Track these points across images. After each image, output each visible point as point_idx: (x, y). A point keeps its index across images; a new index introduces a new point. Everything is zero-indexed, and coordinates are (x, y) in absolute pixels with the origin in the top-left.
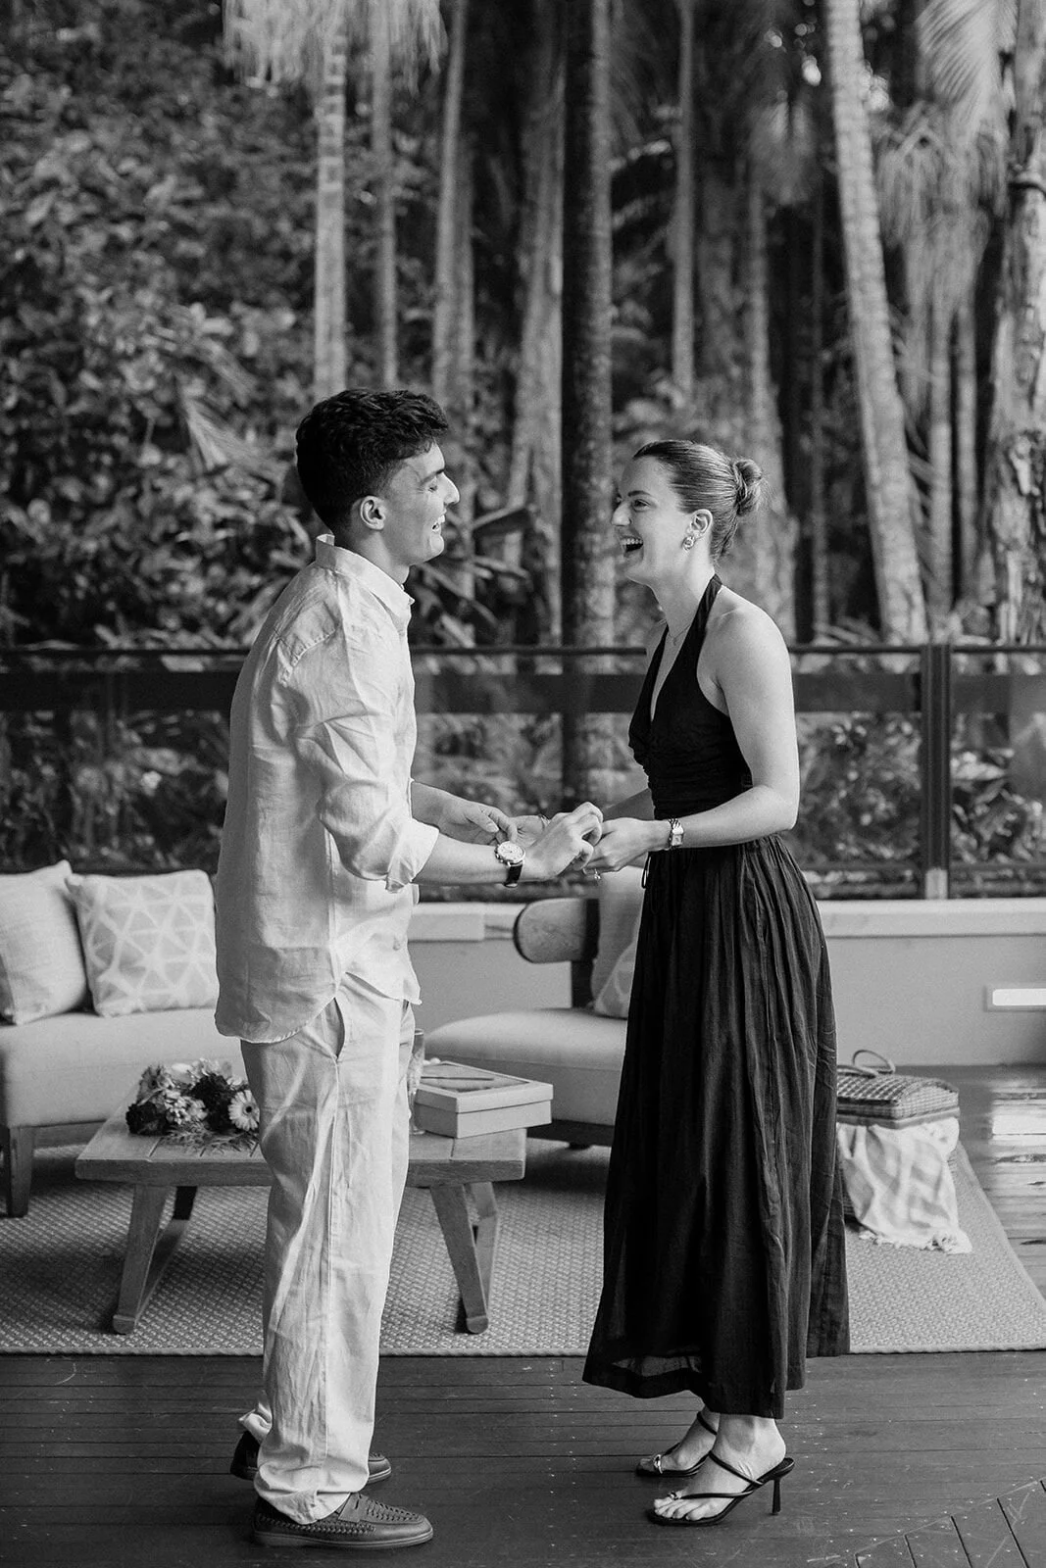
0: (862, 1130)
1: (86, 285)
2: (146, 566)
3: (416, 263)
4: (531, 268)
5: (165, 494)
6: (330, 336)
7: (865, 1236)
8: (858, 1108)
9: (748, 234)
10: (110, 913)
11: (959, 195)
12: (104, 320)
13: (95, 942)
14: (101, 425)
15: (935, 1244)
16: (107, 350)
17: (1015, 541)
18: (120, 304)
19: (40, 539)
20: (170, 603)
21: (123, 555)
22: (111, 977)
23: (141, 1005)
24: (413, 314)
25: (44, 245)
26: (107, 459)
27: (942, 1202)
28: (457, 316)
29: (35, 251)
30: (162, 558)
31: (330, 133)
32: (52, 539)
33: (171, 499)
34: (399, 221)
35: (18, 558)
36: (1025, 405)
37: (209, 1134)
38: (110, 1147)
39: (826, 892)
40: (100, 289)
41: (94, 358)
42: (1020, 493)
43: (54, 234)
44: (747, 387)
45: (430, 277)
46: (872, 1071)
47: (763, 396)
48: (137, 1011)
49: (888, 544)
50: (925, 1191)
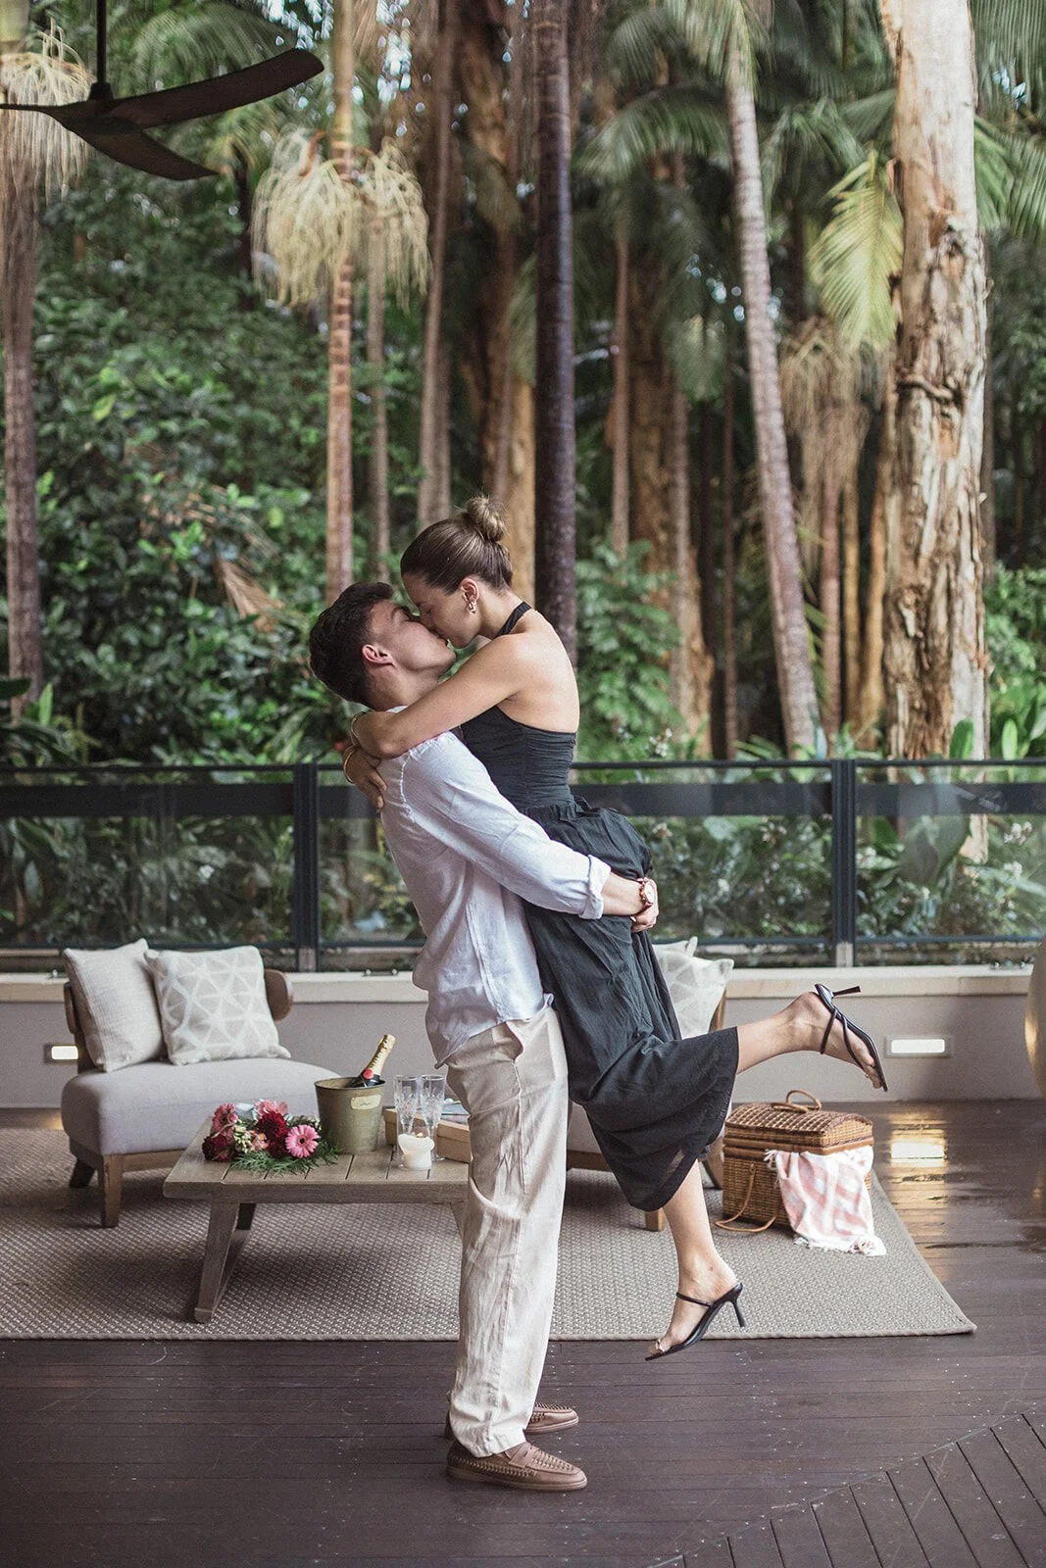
0: (795, 1156)
1: (145, 471)
2: (192, 696)
3: (404, 450)
4: (497, 454)
5: (206, 639)
6: (340, 510)
7: (799, 1241)
8: (792, 1138)
9: (673, 426)
10: (180, 981)
11: (845, 393)
12: (157, 499)
13: (169, 1005)
14: (155, 583)
15: (857, 1248)
16: (159, 522)
17: (904, 675)
18: (169, 485)
19: (107, 676)
20: (211, 727)
21: (175, 689)
22: (182, 1033)
23: (208, 1056)
24: (401, 490)
25: (108, 437)
26: (160, 611)
27: (861, 1213)
28: (437, 492)
29: (101, 442)
30: (206, 690)
31: (339, 344)
32: (118, 676)
33: (212, 642)
34: (389, 413)
35: (89, 692)
36: (910, 564)
37: (271, 1161)
38: (189, 1172)
39: (754, 962)
40: (154, 473)
41: (148, 529)
42: (907, 635)
43: (117, 428)
44: (672, 550)
45: (415, 461)
46: (802, 1107)
47: (684, 555)
48: (203, 1061)
49: (791, 677)
50: (848, 1205)
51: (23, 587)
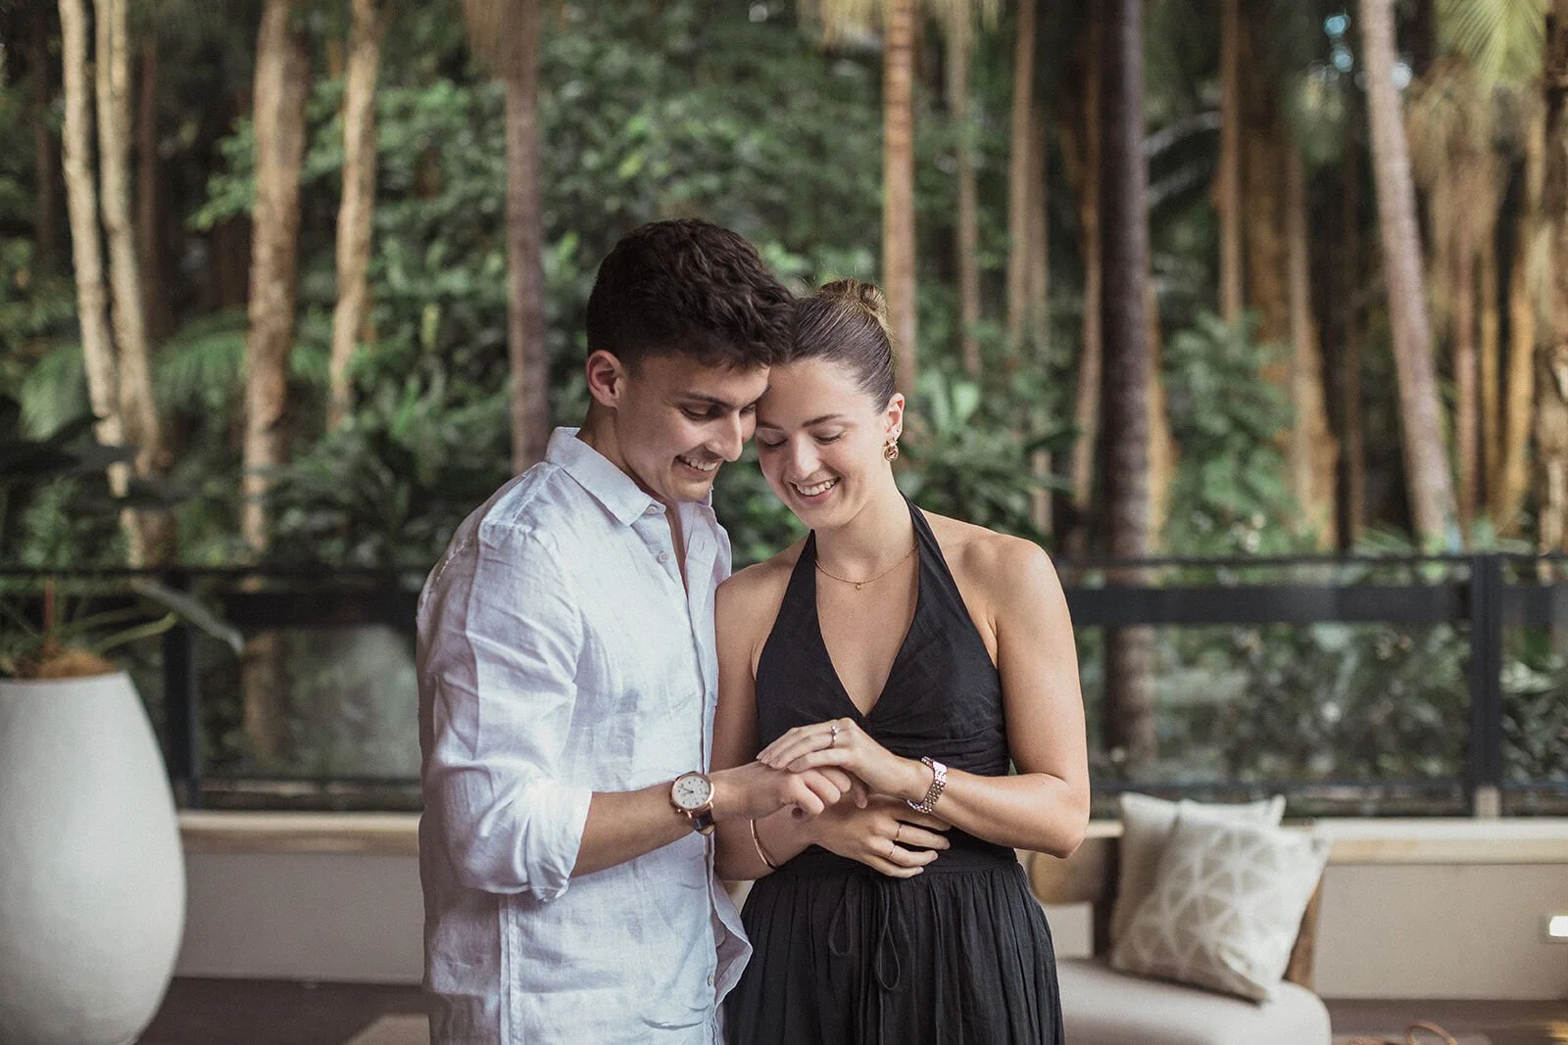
3: (993, 215)
6: (899, 273)
9: (1288, 189)
11: (1480, 137)
17: (1560, 448)
24: (990, 262)
25: (635, 196)
29: (628, 202)
31: (900, 86)
42: (1562, 401)
44: (1287, 322)
45: (1003, 227)
47: (1302, 330)
49: (1421, 457)
51: (528, 360)
